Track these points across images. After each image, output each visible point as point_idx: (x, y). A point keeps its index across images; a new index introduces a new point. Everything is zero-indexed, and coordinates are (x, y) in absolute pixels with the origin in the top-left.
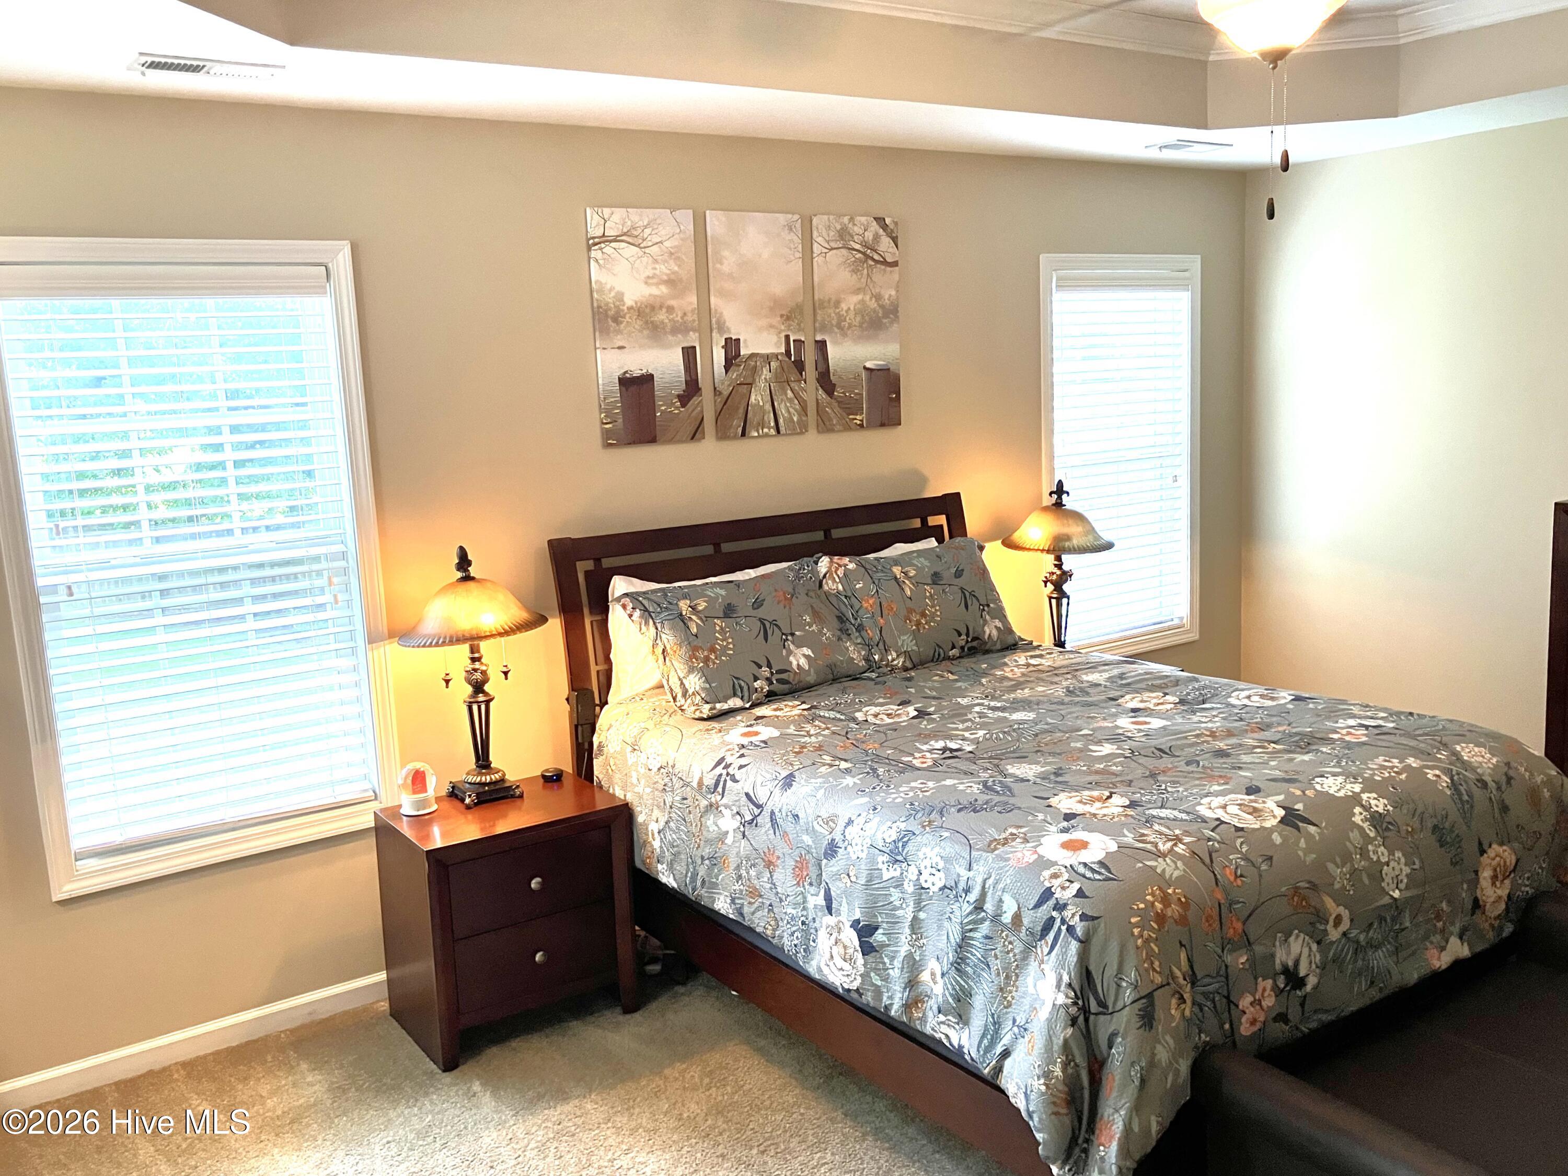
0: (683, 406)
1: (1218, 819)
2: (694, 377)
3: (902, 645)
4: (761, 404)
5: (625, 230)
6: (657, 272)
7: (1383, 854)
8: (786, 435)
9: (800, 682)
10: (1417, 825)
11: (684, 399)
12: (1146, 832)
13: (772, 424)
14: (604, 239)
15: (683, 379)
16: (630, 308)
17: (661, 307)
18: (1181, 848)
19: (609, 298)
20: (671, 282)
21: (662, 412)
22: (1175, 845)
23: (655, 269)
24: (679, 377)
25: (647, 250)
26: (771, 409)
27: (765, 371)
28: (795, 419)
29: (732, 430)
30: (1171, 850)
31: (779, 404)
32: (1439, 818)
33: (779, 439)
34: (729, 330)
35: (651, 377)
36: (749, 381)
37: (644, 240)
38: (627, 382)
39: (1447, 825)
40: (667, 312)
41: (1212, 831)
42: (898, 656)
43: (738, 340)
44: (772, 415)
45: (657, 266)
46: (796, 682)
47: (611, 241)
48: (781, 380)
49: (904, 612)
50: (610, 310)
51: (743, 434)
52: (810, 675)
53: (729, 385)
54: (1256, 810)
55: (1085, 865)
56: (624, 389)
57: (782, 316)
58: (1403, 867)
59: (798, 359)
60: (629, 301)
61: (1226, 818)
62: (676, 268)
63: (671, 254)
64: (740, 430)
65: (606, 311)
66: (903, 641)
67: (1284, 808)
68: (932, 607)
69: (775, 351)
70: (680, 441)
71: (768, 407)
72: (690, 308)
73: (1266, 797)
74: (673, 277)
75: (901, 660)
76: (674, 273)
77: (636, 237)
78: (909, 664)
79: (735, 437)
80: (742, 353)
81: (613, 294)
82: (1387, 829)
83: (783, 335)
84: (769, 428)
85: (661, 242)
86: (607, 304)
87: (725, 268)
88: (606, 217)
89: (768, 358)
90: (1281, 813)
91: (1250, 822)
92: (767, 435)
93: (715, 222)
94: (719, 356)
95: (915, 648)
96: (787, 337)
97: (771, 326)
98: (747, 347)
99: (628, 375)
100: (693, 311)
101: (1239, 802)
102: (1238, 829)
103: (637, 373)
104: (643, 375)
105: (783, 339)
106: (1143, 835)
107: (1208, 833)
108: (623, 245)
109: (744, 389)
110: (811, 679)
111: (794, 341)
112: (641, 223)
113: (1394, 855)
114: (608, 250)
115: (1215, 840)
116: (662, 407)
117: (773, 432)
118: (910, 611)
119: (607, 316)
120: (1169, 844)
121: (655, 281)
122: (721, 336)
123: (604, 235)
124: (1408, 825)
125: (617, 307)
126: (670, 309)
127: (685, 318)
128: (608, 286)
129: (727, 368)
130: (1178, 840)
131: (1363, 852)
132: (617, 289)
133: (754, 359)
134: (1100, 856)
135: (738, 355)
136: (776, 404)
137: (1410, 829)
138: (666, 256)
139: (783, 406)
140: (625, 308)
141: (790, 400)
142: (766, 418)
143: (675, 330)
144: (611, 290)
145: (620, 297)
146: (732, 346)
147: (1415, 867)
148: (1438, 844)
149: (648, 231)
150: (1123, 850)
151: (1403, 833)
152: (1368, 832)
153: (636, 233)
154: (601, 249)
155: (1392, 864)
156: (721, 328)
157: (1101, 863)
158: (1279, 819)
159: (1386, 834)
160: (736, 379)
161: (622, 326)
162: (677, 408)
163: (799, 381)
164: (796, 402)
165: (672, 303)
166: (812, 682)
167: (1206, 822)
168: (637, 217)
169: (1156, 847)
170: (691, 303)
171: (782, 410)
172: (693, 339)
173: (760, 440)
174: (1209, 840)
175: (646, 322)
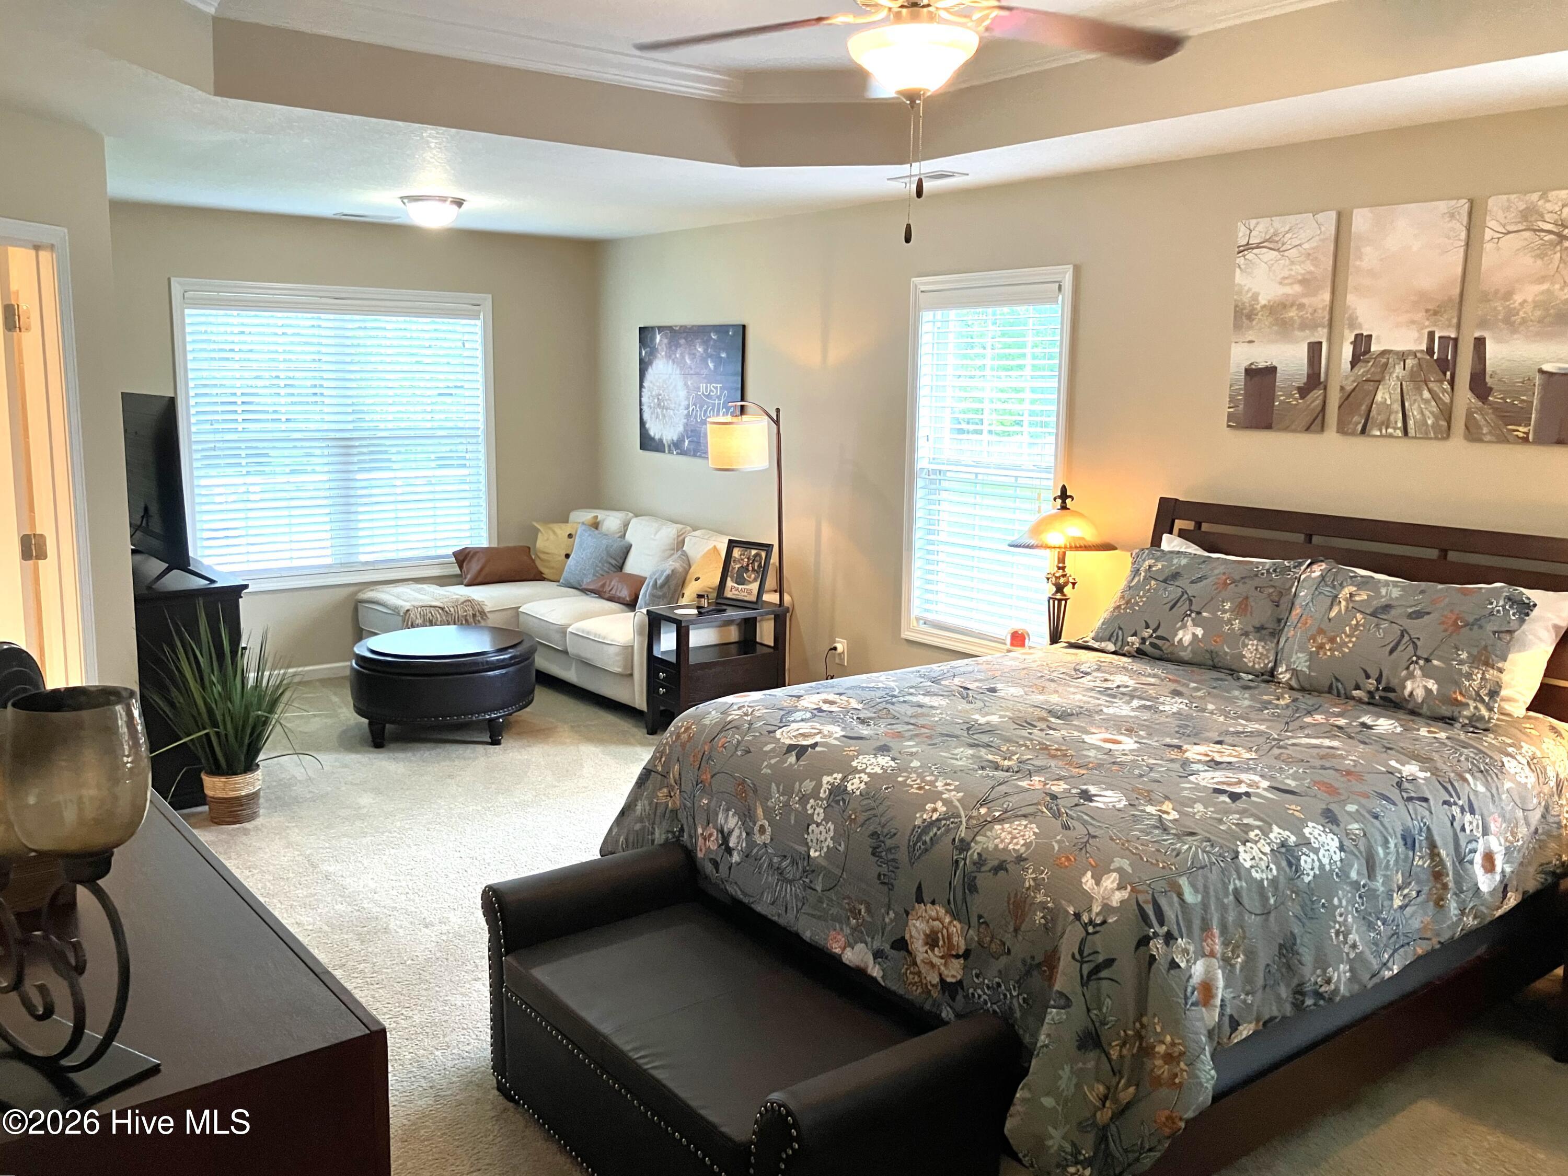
0: (1302, 397)
2: (1316, 371)
3: (1295, 662)
4: (1389, 402)
5: (1268, 237)
6: (1293, 273)
7: (818, 814)
8: (1415, 438)
9: (1172, 653)
10: (861, 819)
11: (1304, 391)
13: (1400, 424)
14: (1248, 247)
15: (1305, 372)
16: (1264, 306)
17: (1292, 305)
19: (1246, 298)
20: (1304, 282)
21: (1281, 402)
23: (1291, 270)
24: (1301, 370)
25: (1286, 254)
26: (1400, 409)
27: (1399, 370)
28: (1430, 422)
29: (1351, 426)
31: (1411, 405)
32: (886, 831)
33: (1406, 443)
34: (1360, 326)
35: (1275, 369)
36: (1377, 378)
37: (1283, 245)
38: (1251, 372)
39: (889, 842)
40: (1298, 309)
42: (1286, 671)
43: (1370, 337)
44: (1400, 415)
45: (1294, 268)
46: (1169, 651)
47: (1253, 248)
48: (1418, 378)
49: (1313, 631)
50: (1244, 309)
51: (1363, 431)
52: (1185, 651)
53: (1354, 381)
56: (1248, 378)
57: (1427, 311)
58: (829, 839)
59: (1444, 357)
60: (1263, 301)
62: (1312, 268)
63: (1309, 254)
64: (1360, 427)
65: (1242, 309)
66: (1298, 658)
68: (1347, 636)
69: (1414, 347)
70: (1295, 431)
71: (1397, 407)
72: (1321, 306)
74: (1307, 276)
75: (1288, 676)
76: (1310, 272)
77: (1277, 242)
78: (1293, 683)
79: (1353, 434)
80: (1372, 350)
81: (1250, 295)
82: (838, 802)
83: (1426, 332)
84: (1395, 429)
85: (1300, 245)
86: (1243, 303)
87: (1365, 264)
88: (1252, 228)
89: (1403, 356)
92: (1391, 436)
93: (1361, 220)
94: (1347, 352)
95: (1305, 669)
96: (1431, 335)
97: (1413, 322)
98: (1379, 342)
99: (1253, 367)
100: (1324, 309)
103: (1262, 365)
104: (1267, 367)
105: (1426, 336)
108: (1265, 250)
109: (1370, 386)
110: (1186, 655)
111: (1440, 338)
112: (1282, 229)
113: (827, 823)
114: (1250, 256)
116: (1280, 396)
117: (1399, 433)
118: (1321, 631)
119: (1242, 314)
121: (1289, 281)
122: (1352, 332)
123: (1248, 244)
124: (855, 813)
125: (1252, 306)
126: (1301, 307)
127: (1316, 315)
128: (1246, 288)
129: (1353, 364)
131: (804, 799)
132: (1253, 290)
133: (1387, 356)
135: (1368, 350)
136: (1407, 404)
137: (853, 817)
138: (1303, 258)
139: (1415, 406)
140: (1258, 307)
141: (1427, 402)
142: (1392, 418)
143: (1303, 326)
144: (1248, 292)
145: (1255, 297)
146: (1362, 344)
147: (839, 848)
148: (870, 850)
149: (1289, 236)
151: (846, 815)
152: (822, 791)
153: (1277, 239)
154: (1244, 256)
155: (821, 828)
156: (1352, 324)
159: (833, 804)
160: (1363, 375)
161: (1254, 323)
162: (1296, 399)
163: (1441, 382)
164: (1433, 403)
165: (1305, 301)
166: (1186, 658)
168: (1279, 224)
170: (1323, 300)
171: (1414, 412)
172: (1321, 335)
173: (1381, 439)
175: (1276, 319)
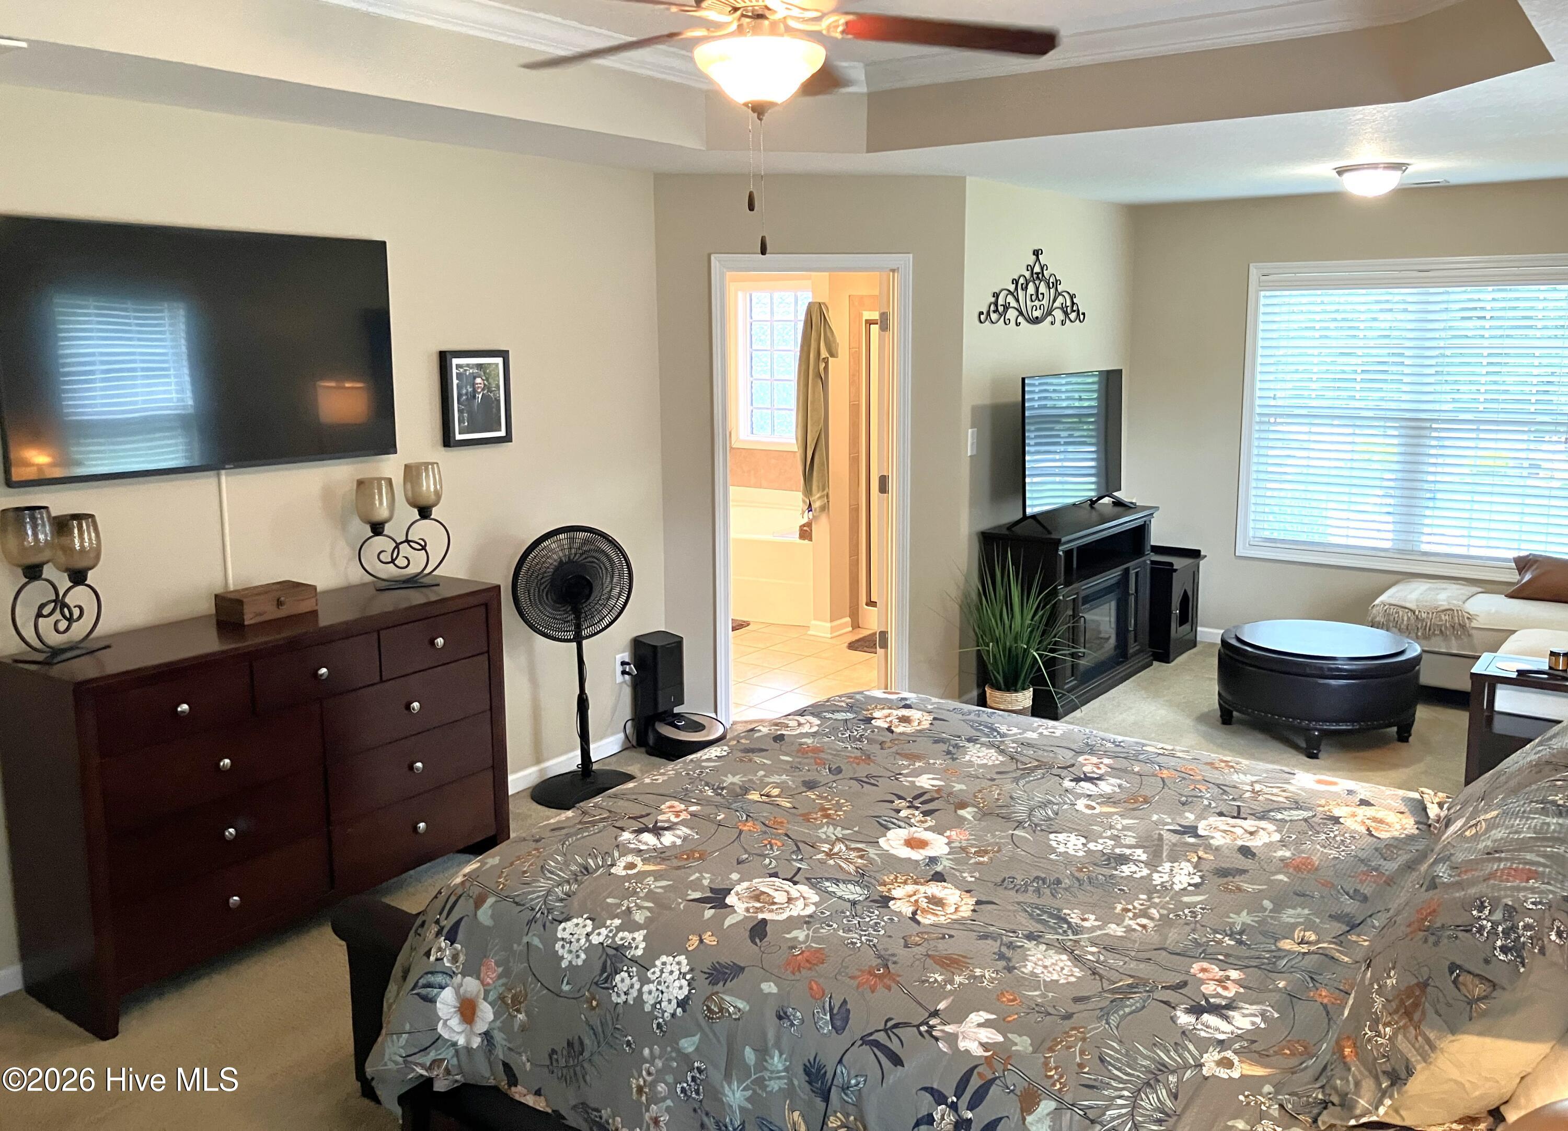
1: (795, 883)
12: (860, 861)
18: (826, 847)
22: (831, 850)
30: (833, 845)
41: (799, 869)
54: (757, 898)
55: (900, 827)
61: (787, 885)
67: (727, 906)
73: (746, 917)
90: (729, 900)
91: (763, 884)
101: (774, 907)
102: (775, 875)
106: (861, 857)
107: (803, 866)
115: (795, 860)
120: (836, 850)
130: (830, 855)
134: (890, 834)
150: (876, 840)
157: (889, 829)
158: (732, 892)
167: (808, 879)
169: (846, 846)
174: (801, 860)
